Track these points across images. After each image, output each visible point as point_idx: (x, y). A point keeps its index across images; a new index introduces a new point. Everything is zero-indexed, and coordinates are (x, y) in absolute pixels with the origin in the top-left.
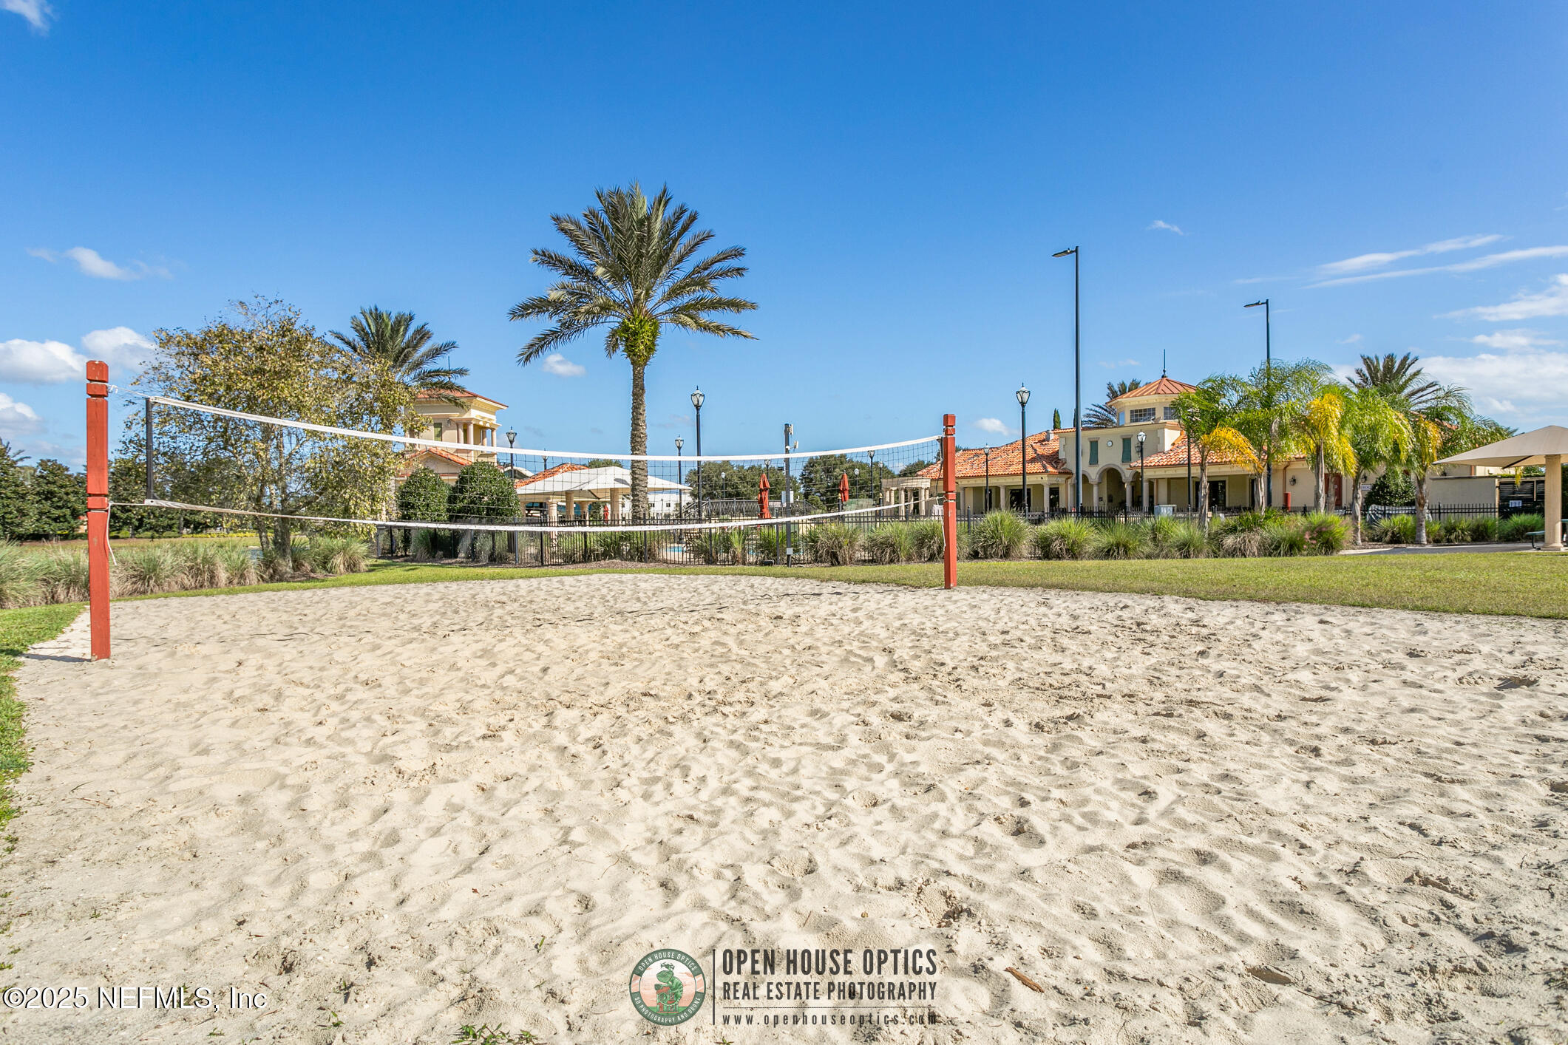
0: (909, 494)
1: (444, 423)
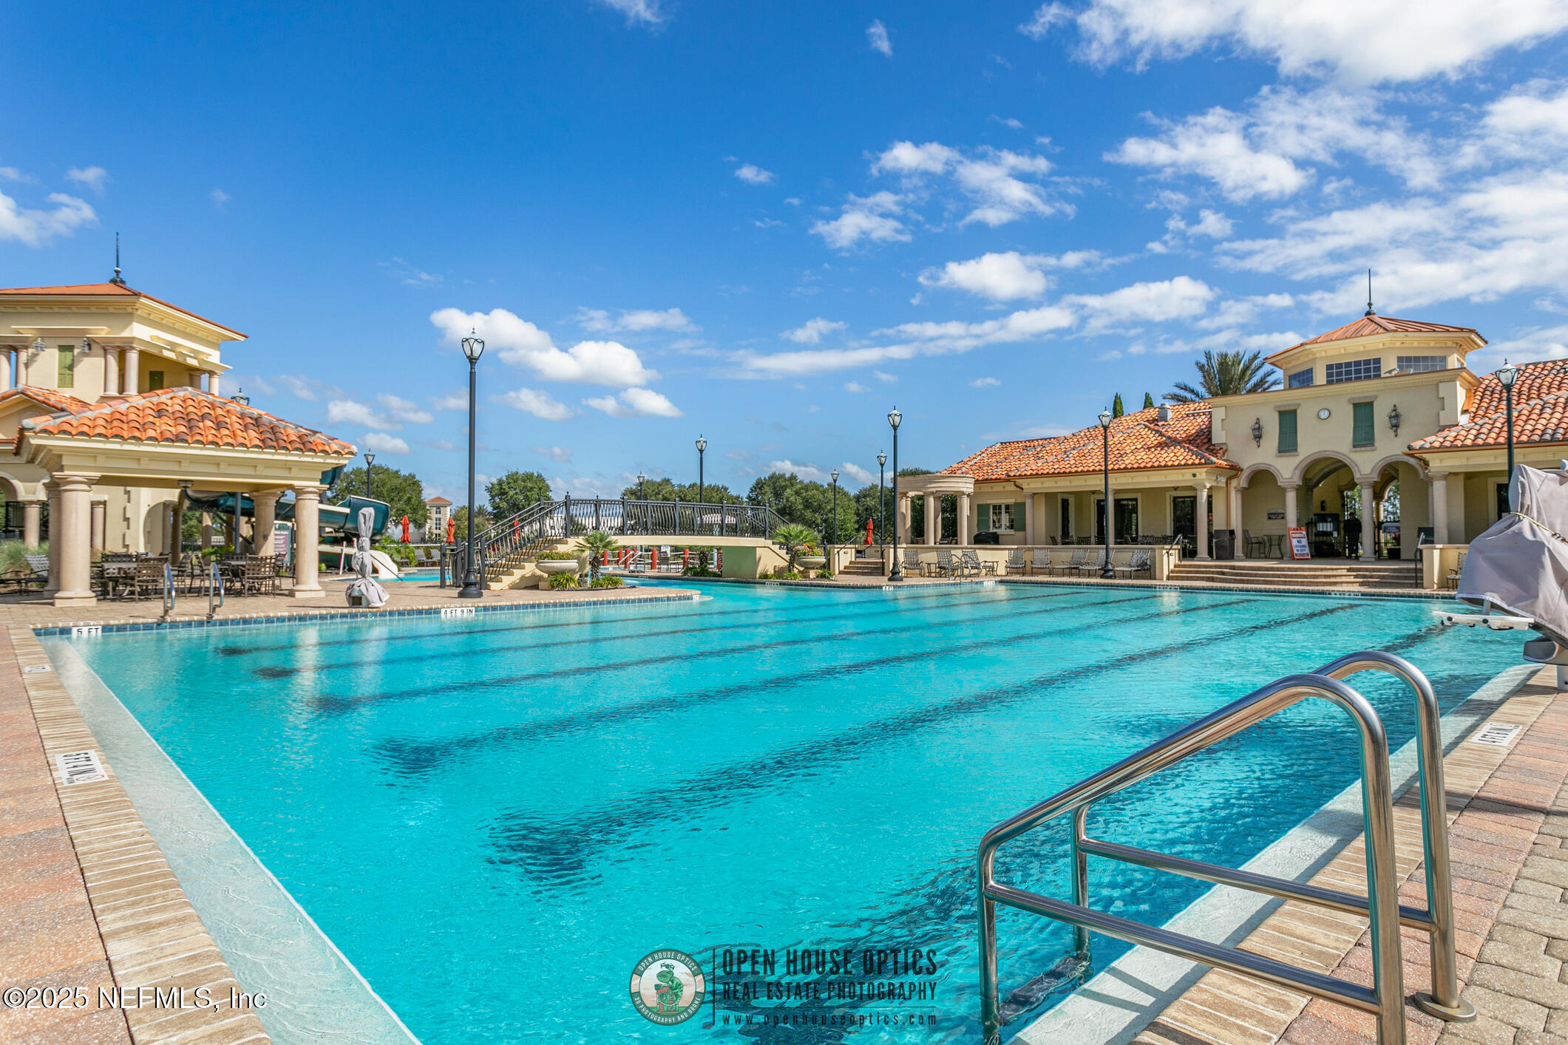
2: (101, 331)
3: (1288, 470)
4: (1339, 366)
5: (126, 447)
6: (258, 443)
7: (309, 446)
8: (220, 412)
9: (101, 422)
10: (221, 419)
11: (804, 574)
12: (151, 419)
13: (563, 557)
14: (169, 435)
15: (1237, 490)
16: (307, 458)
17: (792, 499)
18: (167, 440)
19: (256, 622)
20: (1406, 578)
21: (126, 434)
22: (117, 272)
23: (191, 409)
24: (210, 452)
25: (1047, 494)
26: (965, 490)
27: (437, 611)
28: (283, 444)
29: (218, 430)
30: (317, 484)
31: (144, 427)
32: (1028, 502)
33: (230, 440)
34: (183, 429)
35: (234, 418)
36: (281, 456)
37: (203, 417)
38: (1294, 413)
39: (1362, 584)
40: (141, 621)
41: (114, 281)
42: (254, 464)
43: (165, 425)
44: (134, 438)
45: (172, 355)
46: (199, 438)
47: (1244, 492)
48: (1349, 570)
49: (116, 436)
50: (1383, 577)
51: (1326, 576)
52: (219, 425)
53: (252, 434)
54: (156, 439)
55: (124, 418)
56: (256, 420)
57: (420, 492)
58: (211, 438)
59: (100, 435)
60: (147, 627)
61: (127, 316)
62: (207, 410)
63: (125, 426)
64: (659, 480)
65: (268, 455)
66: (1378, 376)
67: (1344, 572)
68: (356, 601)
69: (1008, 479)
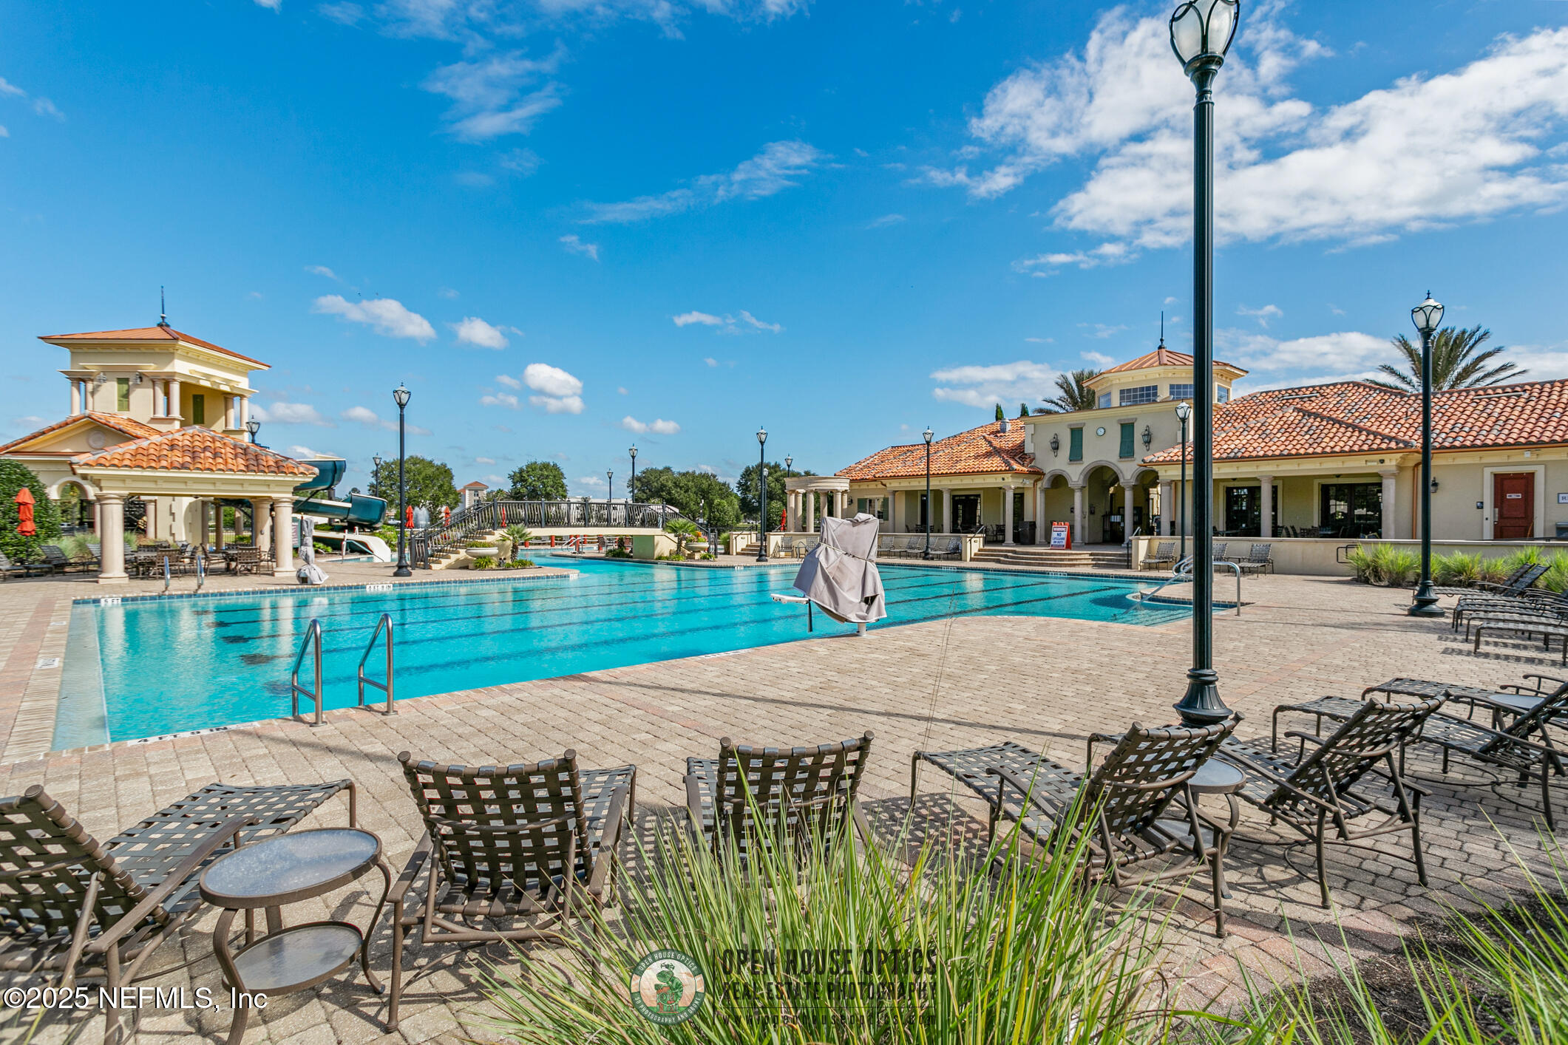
1: (132, 377)
2: (150, 367)
3: (1075, 475)
4: (1129, 391)
5: (146, 473)
6: (243, 468)
7: (282, 469)
8: (218, 444)
9: (128, 456)
10: (218, 450)
11: (691, 557)
12: (165, 452)
13: (489, 545)
14: (176, 464)
15: (1041, 491)
16: (280, 477)
17: (772, 485)
18: (176, 468)
19: (229, 595)
20: (1120, 561)
21: (145, 465)
22: (163, 318)
23: (197, 443)
24: (207, 475)
25: (906, 492)
26: (839, 488)
27: (363, 587)
28: (262, 468)
29: (214, 459)
30: (290, 495)
31: (159, 458)
32: (890, 498)
33: (222, 467)
34: (188, 459)
35: (228, 450)
36: (260, 477)
37: (205, 449)
38: (1081, 430)
39: (1095, 565)
40: (148, 594)
41: (160, 325)
42: (241, 483)
43: (177, 457)
44: (151, 467)
45: (207, 384)
46: (199, 466)
47: (1045, 491)
48: (1091, 555)
49: (138, 466)
50: (1111, 560)
51: (1070, 560)
52: (216, 455)
53: (240, 461)
54: (166, 468)
55: (145, 453)
56: (245, 450)
57: (452, 478)
58: (207, 466)
59: (126, 466)
60: (152, 598)
61: (170, 355)
62: (208, 444)
63: (145, 458)
64: (661, 468)
65: (250, 476)
66: (1155, 401)
67: (1087, 556)
68: (304, 580)
69: (875, 479)
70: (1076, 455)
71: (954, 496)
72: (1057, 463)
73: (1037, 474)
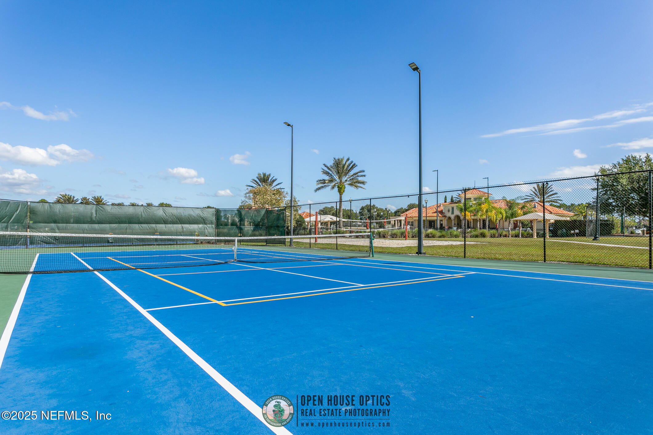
0: (398, 221)
70: (453, 213)
71: (434, 221)
72: (449, 214)
73: (445, 216)
